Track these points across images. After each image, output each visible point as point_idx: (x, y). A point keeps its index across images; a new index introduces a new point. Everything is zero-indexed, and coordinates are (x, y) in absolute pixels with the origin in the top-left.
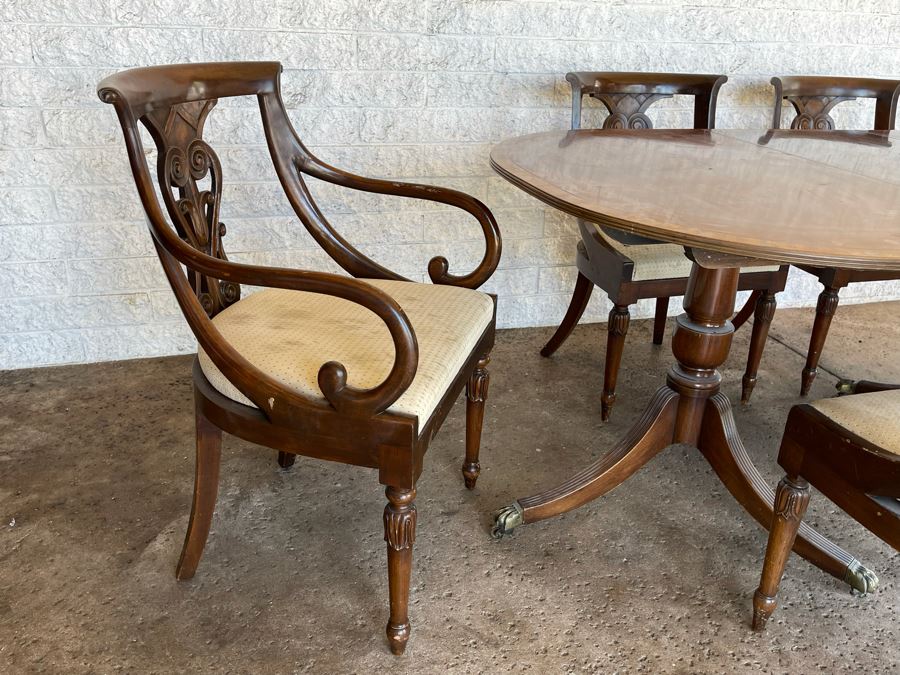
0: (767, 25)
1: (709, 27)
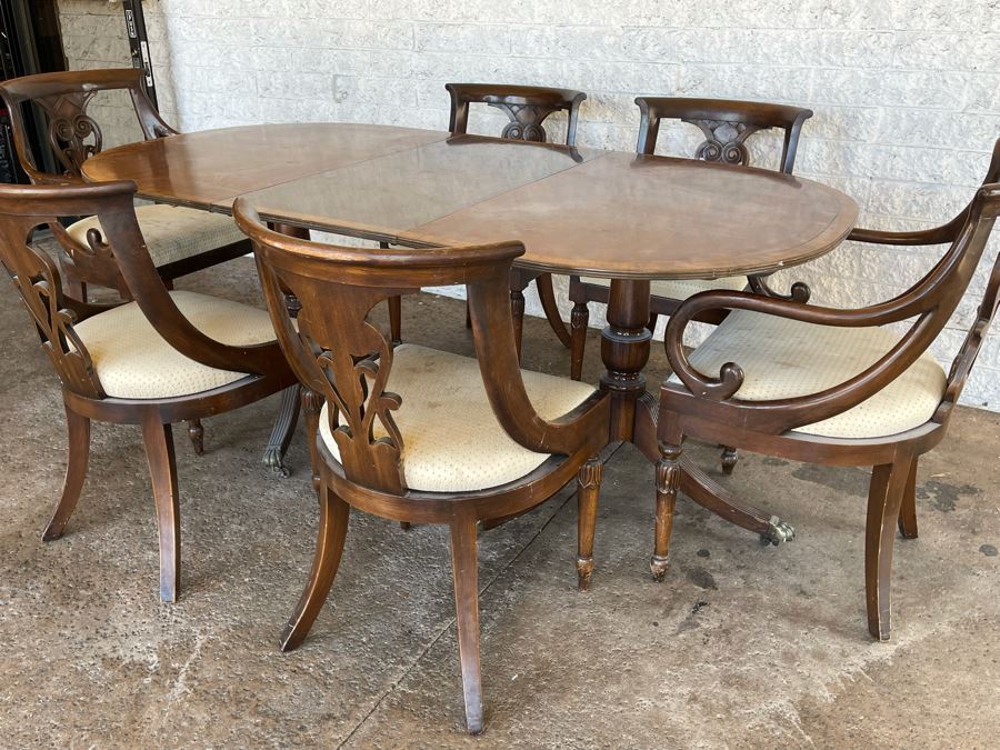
0: (718, 44)
1: (650, 47)
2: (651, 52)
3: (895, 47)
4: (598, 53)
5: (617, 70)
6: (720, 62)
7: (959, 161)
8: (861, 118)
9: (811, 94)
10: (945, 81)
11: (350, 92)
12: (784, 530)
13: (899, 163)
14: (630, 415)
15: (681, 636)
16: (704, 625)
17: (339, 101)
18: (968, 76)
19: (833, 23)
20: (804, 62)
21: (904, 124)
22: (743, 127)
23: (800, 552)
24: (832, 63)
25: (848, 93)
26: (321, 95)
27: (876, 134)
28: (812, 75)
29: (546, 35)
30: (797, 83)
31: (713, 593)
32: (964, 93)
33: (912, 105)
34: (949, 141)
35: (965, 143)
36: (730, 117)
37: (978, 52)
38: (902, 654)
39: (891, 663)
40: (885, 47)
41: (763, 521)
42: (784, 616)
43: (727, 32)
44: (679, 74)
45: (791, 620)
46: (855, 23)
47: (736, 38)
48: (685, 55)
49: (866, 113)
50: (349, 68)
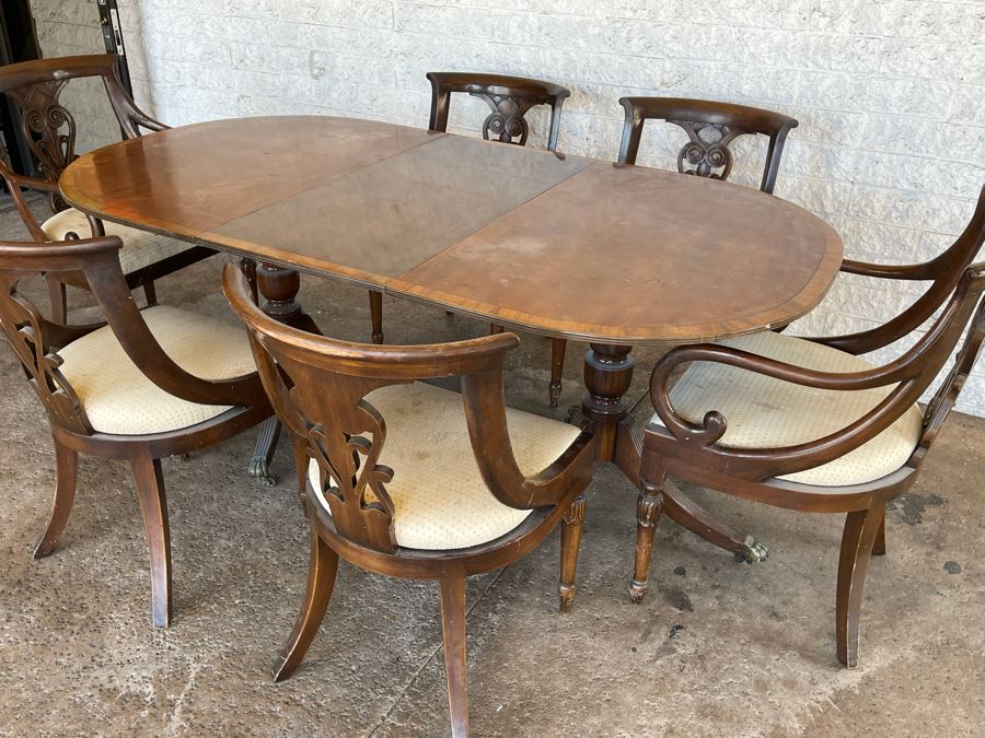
0: (704, 41)
1: (635, 40)
2: (636, 44)
3: (883, 53)
4: (582, 43)
5: (601, 62)
6: (705, 59)
7: (941, 171)
8: (845, 123)
9: (795, 96)
10: (930, 90)
11: (328, 68)
12: (758, 551)
13: (882, 170)
14: (612, 438)
15: (658, 662)
16: (681, 651)
17: (316, 77)
18: (954, 86)
19: (822, 26)
20: (792, 64)
21: (887, 132)
22: (727, 129)
23: (772, 569)
24: (819, 67)
25: (832, 97)
26: (299, 71)
27: (860, 139)
28: (798, 77)
29: (530, 21)
30: (783, 84)
31: (689, 616)
32: (950, 103)
33: (897, 112)
34: (932, 151)
35: (948, 153)
36: (715, 118)
37: (966, 63)
38: (868, 681)
39: (857, 692)
40: (873, 53)
41: (738, 542)
42: (756, 640)
43: (714, 29)
44: (664, 70)
45: (763, 645)
46: (844, 27)
47: (722, 35)
48: (671, 50)
49: (851, 118)
50: (327, 45)
